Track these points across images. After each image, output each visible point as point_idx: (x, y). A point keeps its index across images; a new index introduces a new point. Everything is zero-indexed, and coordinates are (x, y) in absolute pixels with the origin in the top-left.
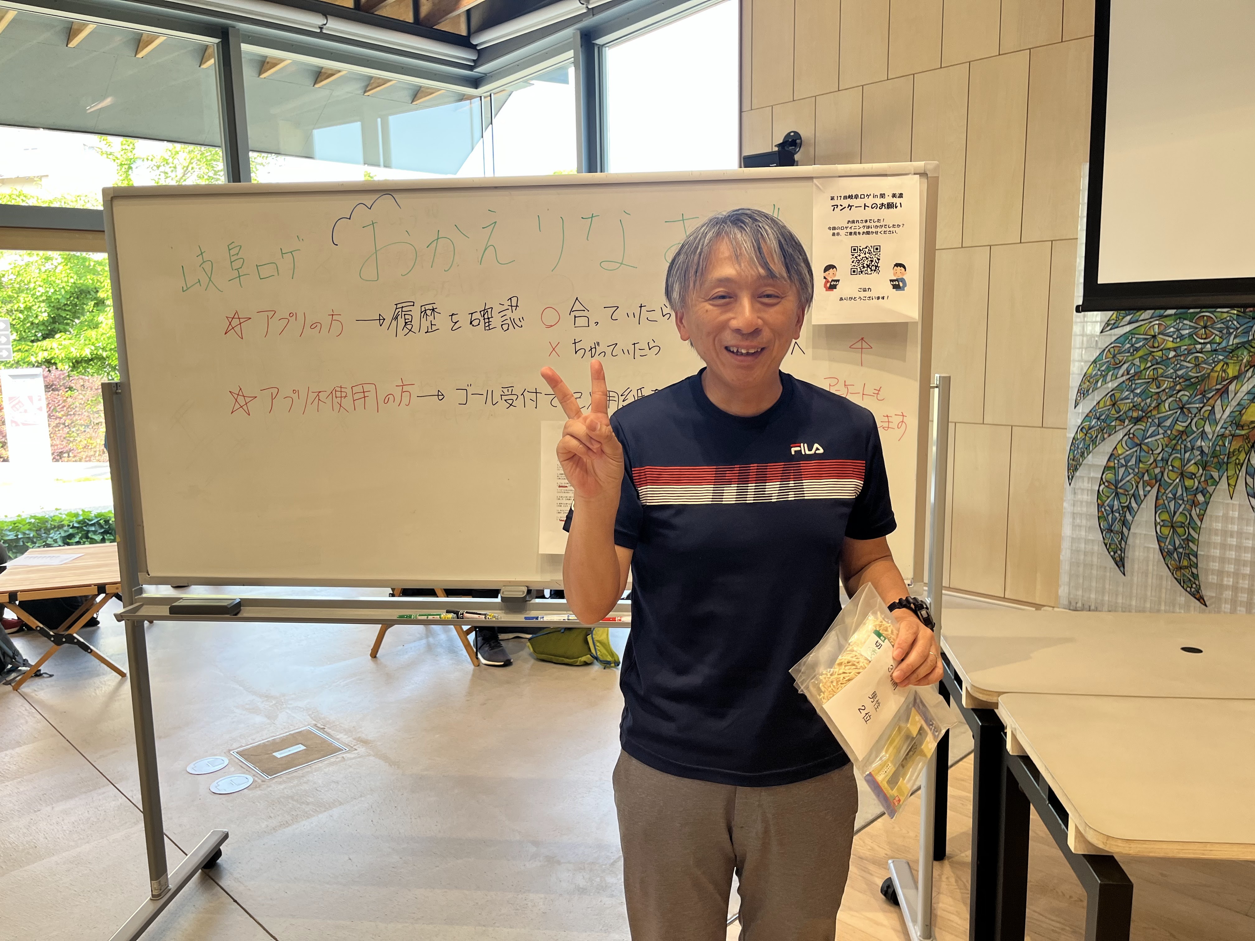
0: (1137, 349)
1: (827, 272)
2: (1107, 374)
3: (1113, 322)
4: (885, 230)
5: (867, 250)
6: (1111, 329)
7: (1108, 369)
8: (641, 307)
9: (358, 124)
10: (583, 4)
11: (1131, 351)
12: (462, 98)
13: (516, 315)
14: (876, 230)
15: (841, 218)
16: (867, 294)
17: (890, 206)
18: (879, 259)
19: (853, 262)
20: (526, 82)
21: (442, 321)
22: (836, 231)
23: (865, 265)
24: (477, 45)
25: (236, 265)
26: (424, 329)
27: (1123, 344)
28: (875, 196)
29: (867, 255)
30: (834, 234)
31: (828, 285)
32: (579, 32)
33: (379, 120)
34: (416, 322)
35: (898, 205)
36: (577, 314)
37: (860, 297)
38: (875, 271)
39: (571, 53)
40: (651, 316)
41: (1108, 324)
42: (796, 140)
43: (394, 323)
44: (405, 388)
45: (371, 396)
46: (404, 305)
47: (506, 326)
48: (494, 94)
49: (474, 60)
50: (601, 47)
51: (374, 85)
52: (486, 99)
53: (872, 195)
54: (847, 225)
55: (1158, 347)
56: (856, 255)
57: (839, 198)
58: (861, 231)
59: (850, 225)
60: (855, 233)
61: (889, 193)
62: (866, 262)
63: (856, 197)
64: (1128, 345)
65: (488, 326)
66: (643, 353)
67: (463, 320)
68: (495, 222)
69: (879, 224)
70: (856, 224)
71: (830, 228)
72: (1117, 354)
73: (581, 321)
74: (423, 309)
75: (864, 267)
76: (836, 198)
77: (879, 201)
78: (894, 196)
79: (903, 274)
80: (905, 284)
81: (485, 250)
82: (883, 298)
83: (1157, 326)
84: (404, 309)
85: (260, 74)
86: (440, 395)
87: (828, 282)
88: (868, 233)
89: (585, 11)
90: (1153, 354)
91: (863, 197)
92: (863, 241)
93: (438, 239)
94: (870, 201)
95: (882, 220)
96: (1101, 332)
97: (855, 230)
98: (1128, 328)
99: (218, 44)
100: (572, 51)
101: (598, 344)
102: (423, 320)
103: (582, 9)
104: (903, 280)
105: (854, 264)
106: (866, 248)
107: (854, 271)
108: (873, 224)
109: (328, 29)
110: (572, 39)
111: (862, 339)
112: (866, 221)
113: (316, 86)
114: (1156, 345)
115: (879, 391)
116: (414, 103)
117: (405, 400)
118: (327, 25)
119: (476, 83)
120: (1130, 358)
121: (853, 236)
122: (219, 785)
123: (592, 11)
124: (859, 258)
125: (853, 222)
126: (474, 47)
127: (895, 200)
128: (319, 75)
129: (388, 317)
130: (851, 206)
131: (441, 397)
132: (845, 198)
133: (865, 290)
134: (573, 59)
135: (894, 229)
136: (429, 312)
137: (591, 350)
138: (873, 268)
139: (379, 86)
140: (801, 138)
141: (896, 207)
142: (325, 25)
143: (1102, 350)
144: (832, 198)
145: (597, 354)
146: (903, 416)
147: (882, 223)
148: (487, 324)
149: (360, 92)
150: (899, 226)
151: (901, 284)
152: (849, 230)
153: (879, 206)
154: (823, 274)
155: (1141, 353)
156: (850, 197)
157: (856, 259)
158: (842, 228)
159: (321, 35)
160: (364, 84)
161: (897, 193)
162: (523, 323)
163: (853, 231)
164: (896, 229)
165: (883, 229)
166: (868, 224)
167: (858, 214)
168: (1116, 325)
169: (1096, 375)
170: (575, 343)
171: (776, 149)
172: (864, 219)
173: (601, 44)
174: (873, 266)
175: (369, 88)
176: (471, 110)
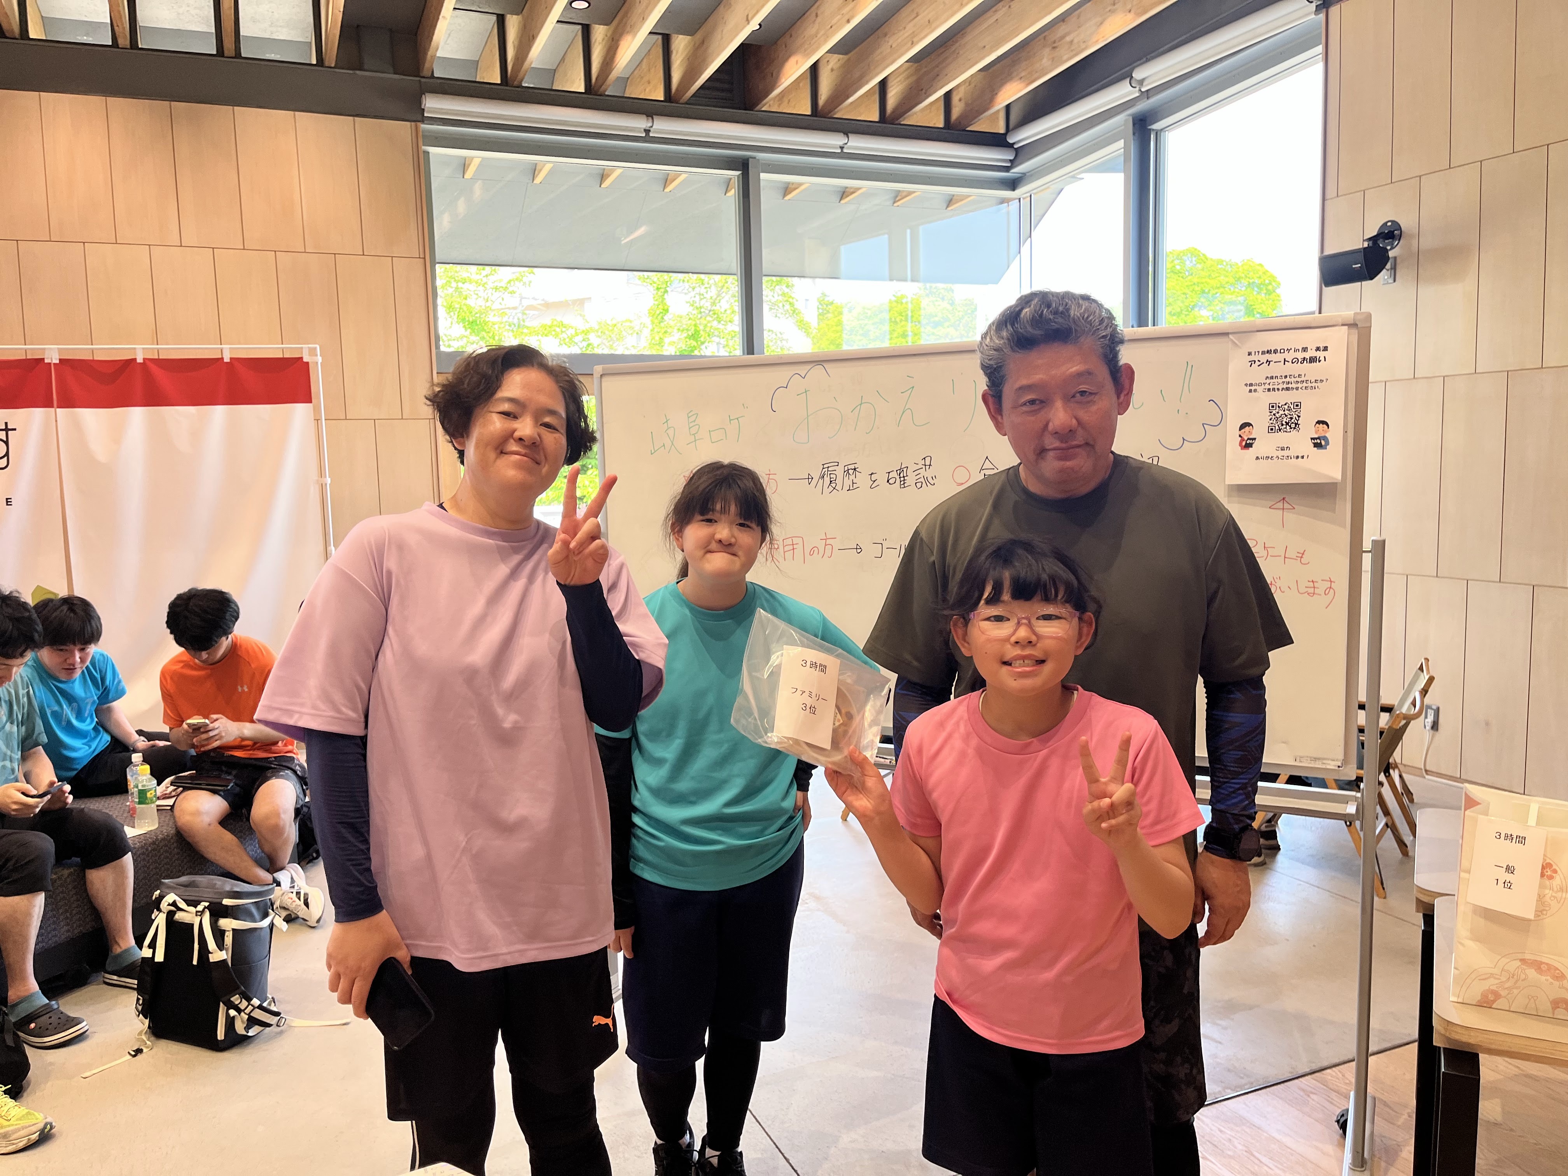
1: (1243, 431)
4: (1307, 385)
5: (1286, 407)
9: (886, 236)
10: (1135, 87)
13: (929, 474)
14: (1297, 386)
15: (1258, 374)
16: (1286, 453)
17: (1313, 360)
18: (1299, 417)
19: (1271, 419)
20: (1073, 177)
21: (862, 480)
22: (1253, 388)
23: (1284, 423)
24: (1014, 143)
25: (694, 430)
26: (846, 487)
28: (1296, 351)
29: (1286, 412)
30: (1250, 391)
31: (1244, 443)
32: (1130, 118)
33: (908, 231)
34: (839, 481)
35: (1322, 359)
37: (1278, 457)
38: (1294, 428)
39: (1121, 143)
42: (1394, 231)
43: (821, 481)
44: (828, 542)
45: (799, 548)
46: (829, 465)
47: (919, 485)
48: (1036, 194)
49: (1010, 160)
50: (1158, 133)
51: (903, 195)
52: (1026, 200)
53: (1293, 349)
54: (1265, 381)
56: (1274, 412)
57: (1257, 353)
58: (1280, 387)
59: (1268, 381)
60: (1274, 389)
61: (1312, 346)
62: (1285, 420)
63: (1275, 351)
65: (903, 484)
67: (881, 478)
68: (913, 387)
69: (1299, 380)
70: (1274, 380)
71: (1246, 385)
74: (846, 469)
75: (1282, 425)
76: (1253, 353)
77: (1300, 355)
79: (1326, 432)
80: (1327, 443)
81: (903, 412)
84: (830, 469)
85: (784, 197)
86: (858, 549)
87: (1244, 440)
88: (1288, 389)
89: (1137, 94)
91: (1282, 351)
92: (1282, 398)
93: (861, 404)
94: (1289, 356)
95: (1303, 375)
97: (1274, 387)
99: (738, 176)
100: (1122, 141)
102: (846, 479)
103: (1132, 93)
104: (1325, 438)
105: (1272, 421)
106: (1285, 404)
107: (1272, 429)
108: (1293, 380)
109: (848, 148)
110: (1123, 127)
111: (1284, 499)
112: (1286, 377)
113: (842, 202)
115: (1303, 554)
116: (947, 210)
117: (828, 553)
118: (848, 144)
119: (1013, 184)
121: (1272, 393)
123: (1148, 94)
124: (1277, 415)
125: (1272, 378)
126: (1011, 146)
127: (1318, 354)
128: (844, 194)
129: (816, 476)
130: (1270, 361)
131: (859, 551)
132: (1263, 353)
133: (1283, 449)
134: (1123, 150)
135: (1316, 385)
136: (851, 472)
138: (1293, 426)
139: (908, 196)
140: (1400, 229)
141: (1319, 361)
142: (846, 144)
144: (1250, 354)
146: (1331, 582)
147: (1303, 379)
148: (902, 483)
149: (890, 203)
150: (1322, 381)
151: (1323, 443)
152: (1267, 387)
153: (1300, 360)
154: (1238, 433)
156: (1269, 352)
157: (1274, 417)
158: (1260, 385)
159: (843, 155)
160: (891, 197)
161: (1322, 346)
162: (935, 481)
163: (1271, 387)
164: (1319, 384)
165: (1305, 384)
166: (1288, 379)
167: (1277, 369)
171: (1366, 245)
172: (1283, 375)
173: (1159, 128)
174: (1293, 424)
175: (897, 199)
176: (1008, 213)
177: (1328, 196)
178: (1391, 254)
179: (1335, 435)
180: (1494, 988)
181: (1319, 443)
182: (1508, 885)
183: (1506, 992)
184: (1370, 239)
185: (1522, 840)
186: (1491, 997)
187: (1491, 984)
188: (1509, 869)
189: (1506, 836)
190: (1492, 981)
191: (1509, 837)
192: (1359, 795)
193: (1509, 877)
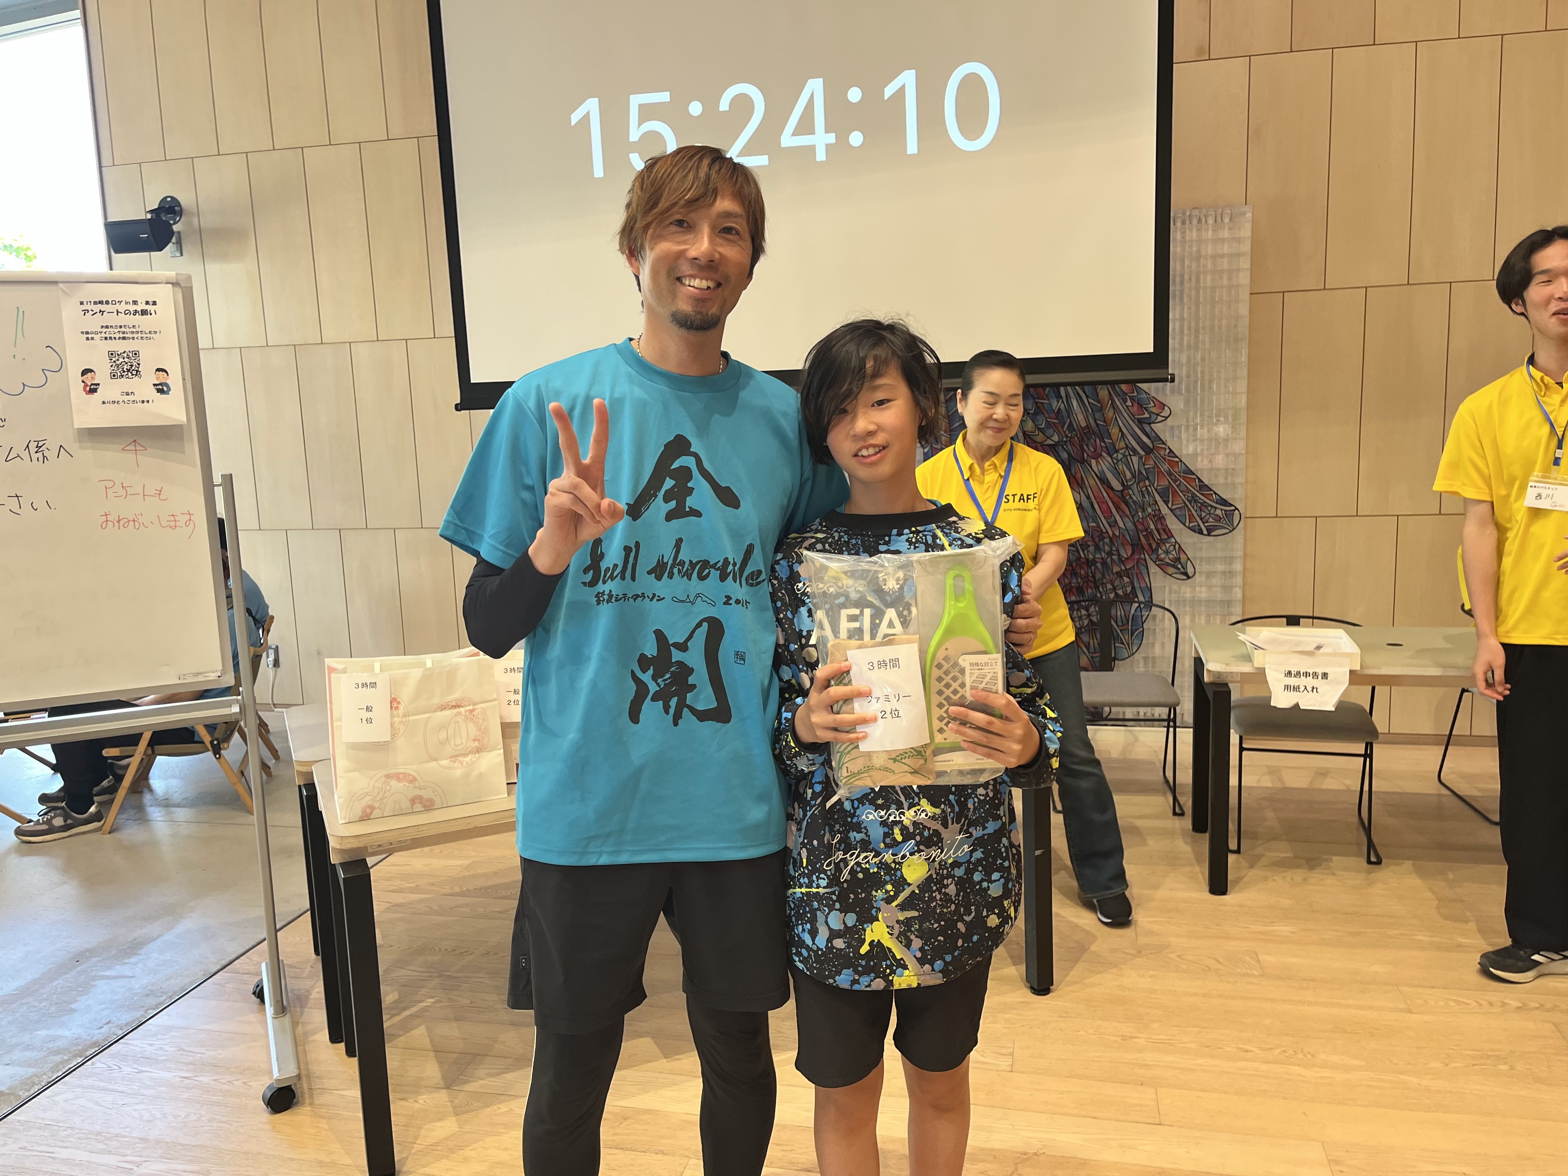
1: (85, 376)
4: (142, 336)
5: (125, 355)
14: (133, 336)
15: (94, 323)
16: (131, 398)
17: (144, 312)
18: (139, 364)
19: (112, 366)
22: (90, 336)
23: (125, 370)
28: (126, 303)
29: (126, 360)
30: (87, 339)
31: (88, 389)
35: (153, 312)
37: (123, 401)
38: (136, 375)
42: (174, 207)
53: (124, 302)
54: (101, 330)
56: (114, 359)
57: (89, 303)
58: (117, 336)
59: (104, 330)
60: (111, 338)
61: (141, 301)
62: (125, 367)
63: (107, 303)
69: (134, 330)
70: (110, 330)
71: (82, 333)
75: (124, 372)
76: (85, 303)
77: (132, 308)
78: (147, 303)
79: (166, 379)
80: (169, 389)
82: (148, 402)
87: (87, 386)
88: (124, 338)
91: (114, 303)
92: (120, 346)
94: (122, 308)
95: (137, 327)
97: (110, 335)
104: (167, 385)
105: (113, 368)
106: (124, 352)
107: (114, 376)
108: (127, 330)
111: (135, 441)
112: (121, 327)
115: (160, 491)
121: (109, 341)
124: (117, 362)
125: (107, 327)
127: (148, 307)
130: (103, 312)
132: (95, 303)
133: (127, 394)
135: (151, 335)
138: (134, 372)
140: (179, 205)
141: (151, 314)
144: (82, 303)
146: (190, 514)
147: (137, 329)
150: (155, 332)
151: (165, 389)
152: (103, 335)
153: (132, 312)
154: (80, 378)
156: (101, 302)
157: (114, 364)
158: (96, 333)
161: (151, 300)
163: (108, 336)
164: (154, 335)
165: (140, 335)
166: (123, 329)
167: (111, 319)
171: (149, 216)
172: (118, 325)
174: (134, 371)
177: (103, 164)
178: (175, 228)
179: (175, 380)
180: (369, 803)
181: (162, 389)
182: (369, 721)
183: (378, 803)
184: (151, 212)
185: (374, 685)
186: (368, 811)
187: (367, 801)
188: (369, 709)
189: (363, 685)
190: (368, 798)
192: (240, 697)
193: (369, 715)
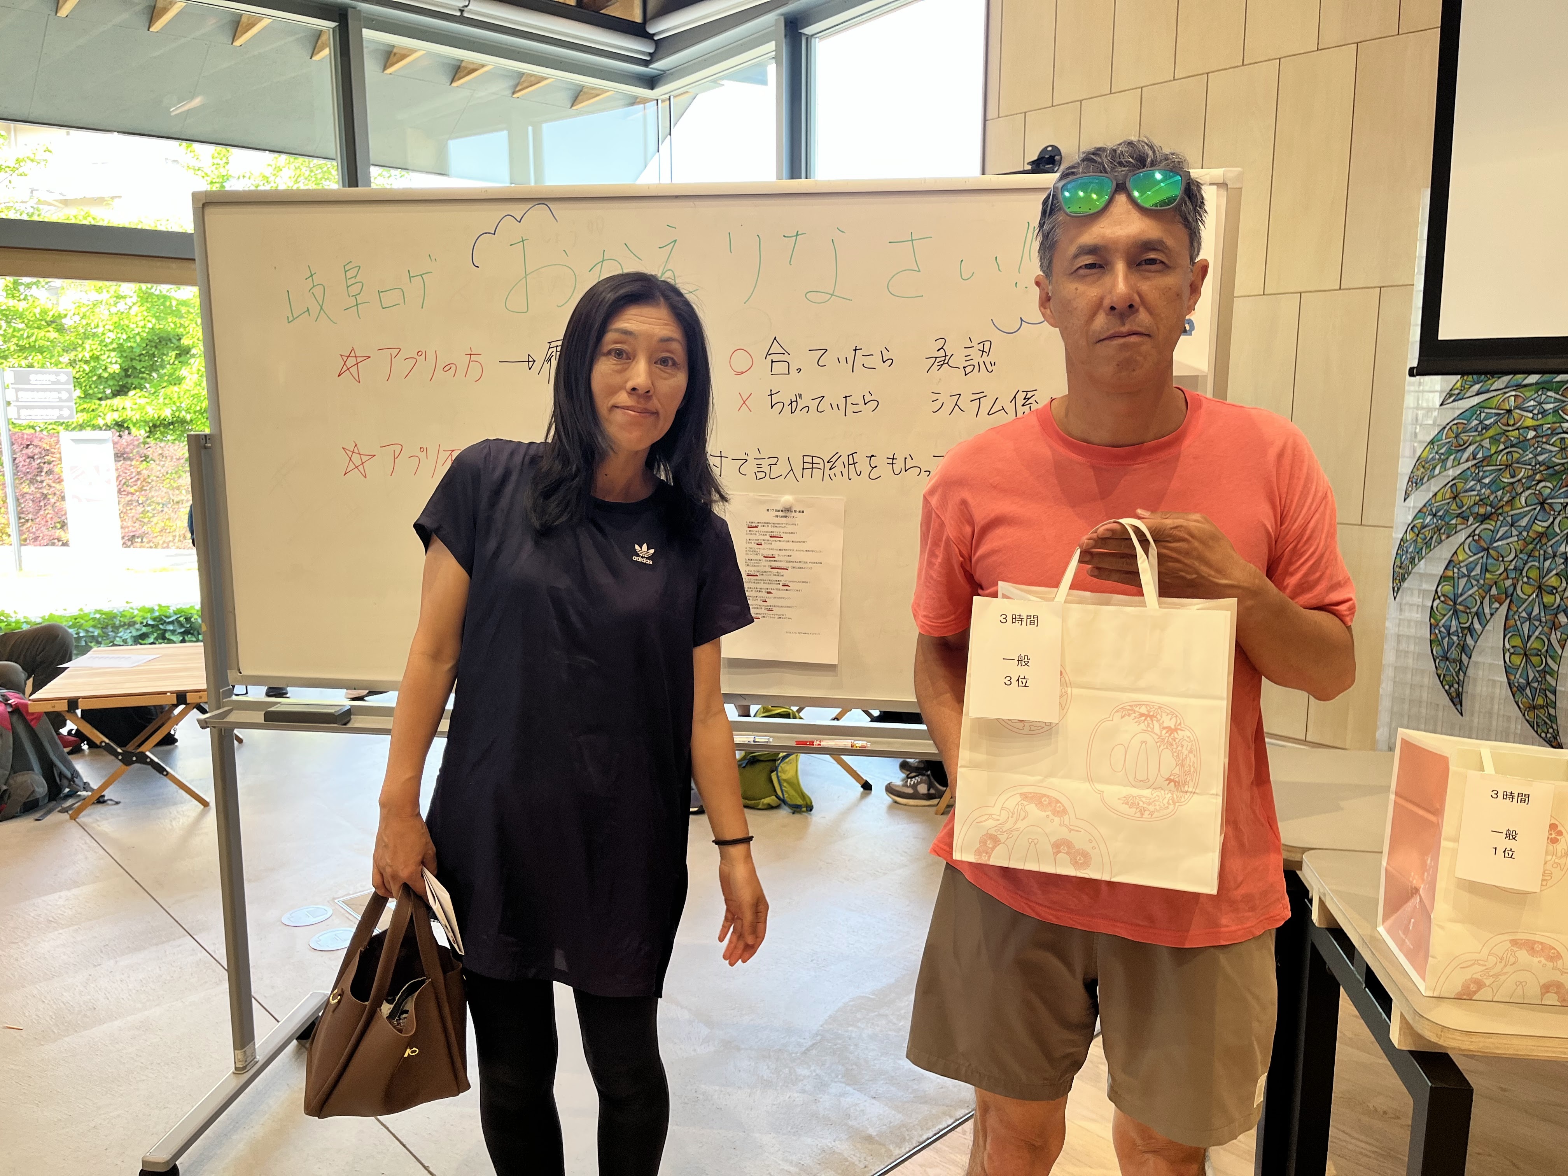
0: (1487, 428)
2: (1447, 458)
3: (1457, 392)
6: (1453, 401)
7: (1449, 452)
8: (855, 350)
9: (505, 133)
11: (1480, 429)
12: (634, 101)
20: (715, 81)
24: (654, 35)
25: (354, 290)
27: (1469, 420)
32: (782, 19)
33: (530, 128)
36: (775, 358)
39: (772, 45)
40: (868, 361)
41: (1450, 395)
42: (1054, 156)
43: (547, 365)
48: (675, 97)
49: (650, 54)
50: (809, 38)
51: (525, 85)
52: (664, 103)
55: (1513, 425)
64: (1476, 422)
66: (856, 408)
68: (676, 241)
72: (1460, 433)
73: (780, 368)
83: (1513, 398)
85: (385, 68)
90: (1507, 434)
93: (603, 260)
96: (1441, 405)
98: (1476, 400)
99: (334, 29)
100: (774, 43)
101: (800, 396)
109: (470, 12)
110: (773, 28)
113: (454, 84)
114: (1511, 422)
116: (573, 108)
118: (469, 7)
119: (651, 82)
120: (1478, 438)
122: (320, 940)
126: (650, 37)
128: (458, 71)
129: (539, 358)
134: (774, 53)
137: (791, 403)
139: (531, 86)
140: (1060, 154)
142: (466, 6)
143: (1441, 427)
145: (799, 408)
149: (509, 92)
155: (1491, 432)
159: (462, 20)
160: (512, 83)
168: (1460, 396)
169: (1433, 459)
170: (771, 395)
173: (810, 33)
175: (517, 89)
176: (645, 116)
177: (988, 117)
179: (1201, 317)
180: (1477, 976)
182: (1509, 854)
183: (1492, 980)
184: (1033, 163)
185: (1524, 798)
186: (1473, 987)
187: (1475, 972)
188: (1511, 835)
189: (1506, 795)
190: (1477, 968)
191: (1509, 796)
193: (1510, 844)
